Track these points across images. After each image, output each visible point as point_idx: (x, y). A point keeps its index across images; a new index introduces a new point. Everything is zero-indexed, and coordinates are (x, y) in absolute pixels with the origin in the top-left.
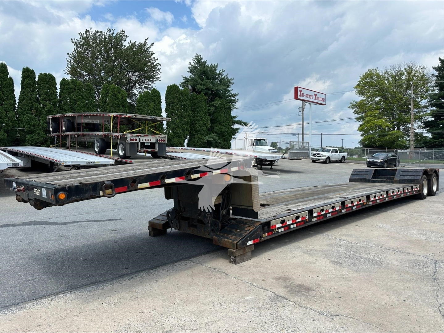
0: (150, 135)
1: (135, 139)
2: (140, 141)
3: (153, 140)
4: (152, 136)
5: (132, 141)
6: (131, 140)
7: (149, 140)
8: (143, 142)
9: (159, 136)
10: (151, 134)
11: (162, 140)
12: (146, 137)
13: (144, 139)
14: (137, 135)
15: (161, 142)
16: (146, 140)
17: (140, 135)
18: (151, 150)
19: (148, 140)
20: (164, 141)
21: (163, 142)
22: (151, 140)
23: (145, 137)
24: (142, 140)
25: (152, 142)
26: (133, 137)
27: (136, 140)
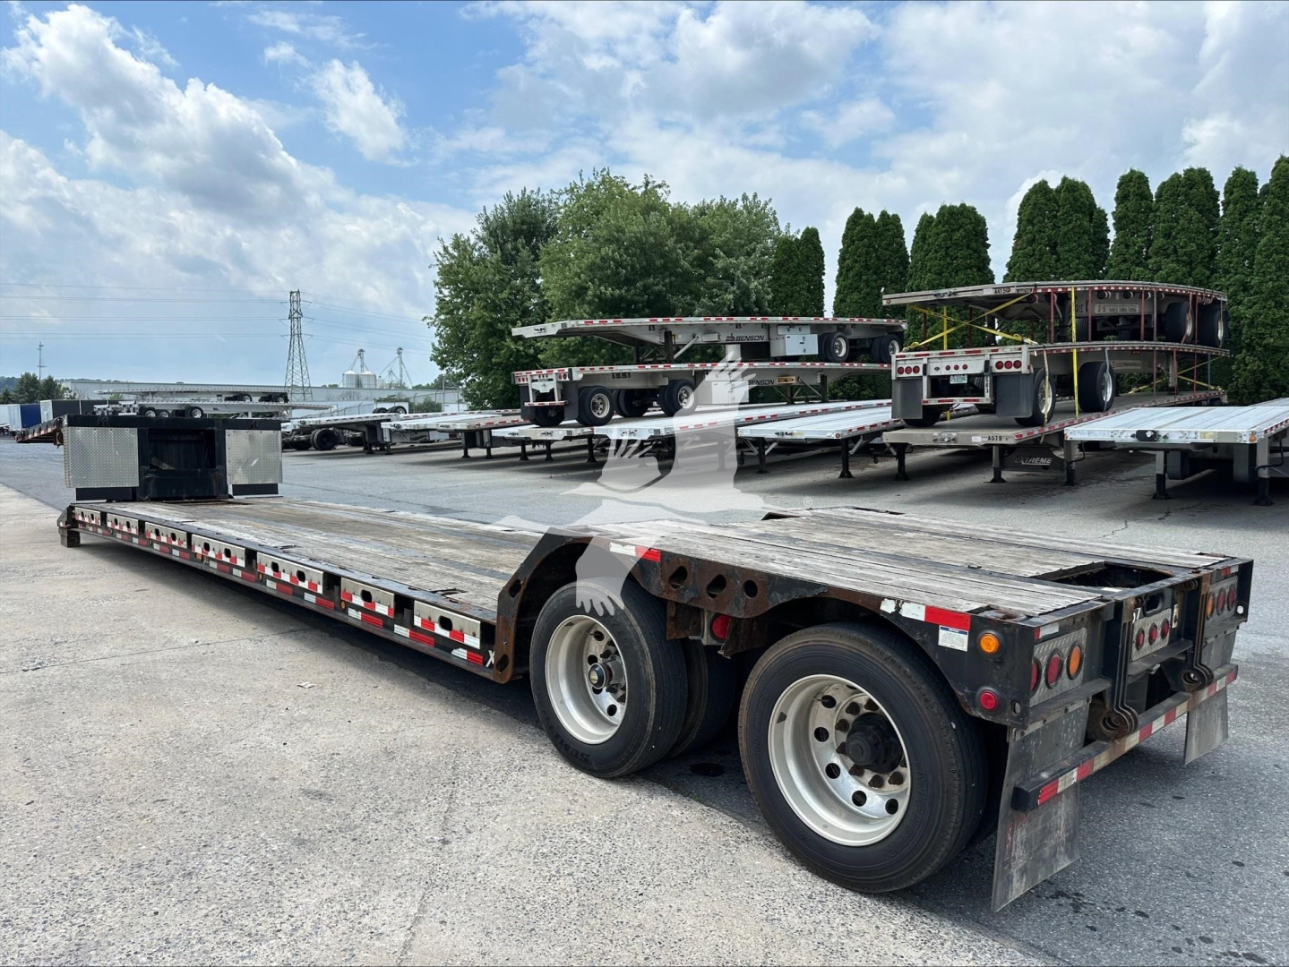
0: (959, 351)
1: (912, 366)
2: (925, 373)
3: (976, 366)
4: (967, 352)
5: (905, 375)
6: (900, 371)
7: (961, 367)
8: (938, 373)
9: (993, 351)
10: (964, 348)
11: (1008, 364)
12: (950, 359)
13: (942, 364)
14: (916, 356)
15: (1004, 370)
16: (948, 368)
17: (928, 355)
18: (939, 401)
19: (957, 368)
20: (1018, 364)
21: (1013, 369)
22: (965, 367)
23: (947, 360)
24: (937, 369)
25: (969, 371)
26: (907, 362)
27: (916, 369)
